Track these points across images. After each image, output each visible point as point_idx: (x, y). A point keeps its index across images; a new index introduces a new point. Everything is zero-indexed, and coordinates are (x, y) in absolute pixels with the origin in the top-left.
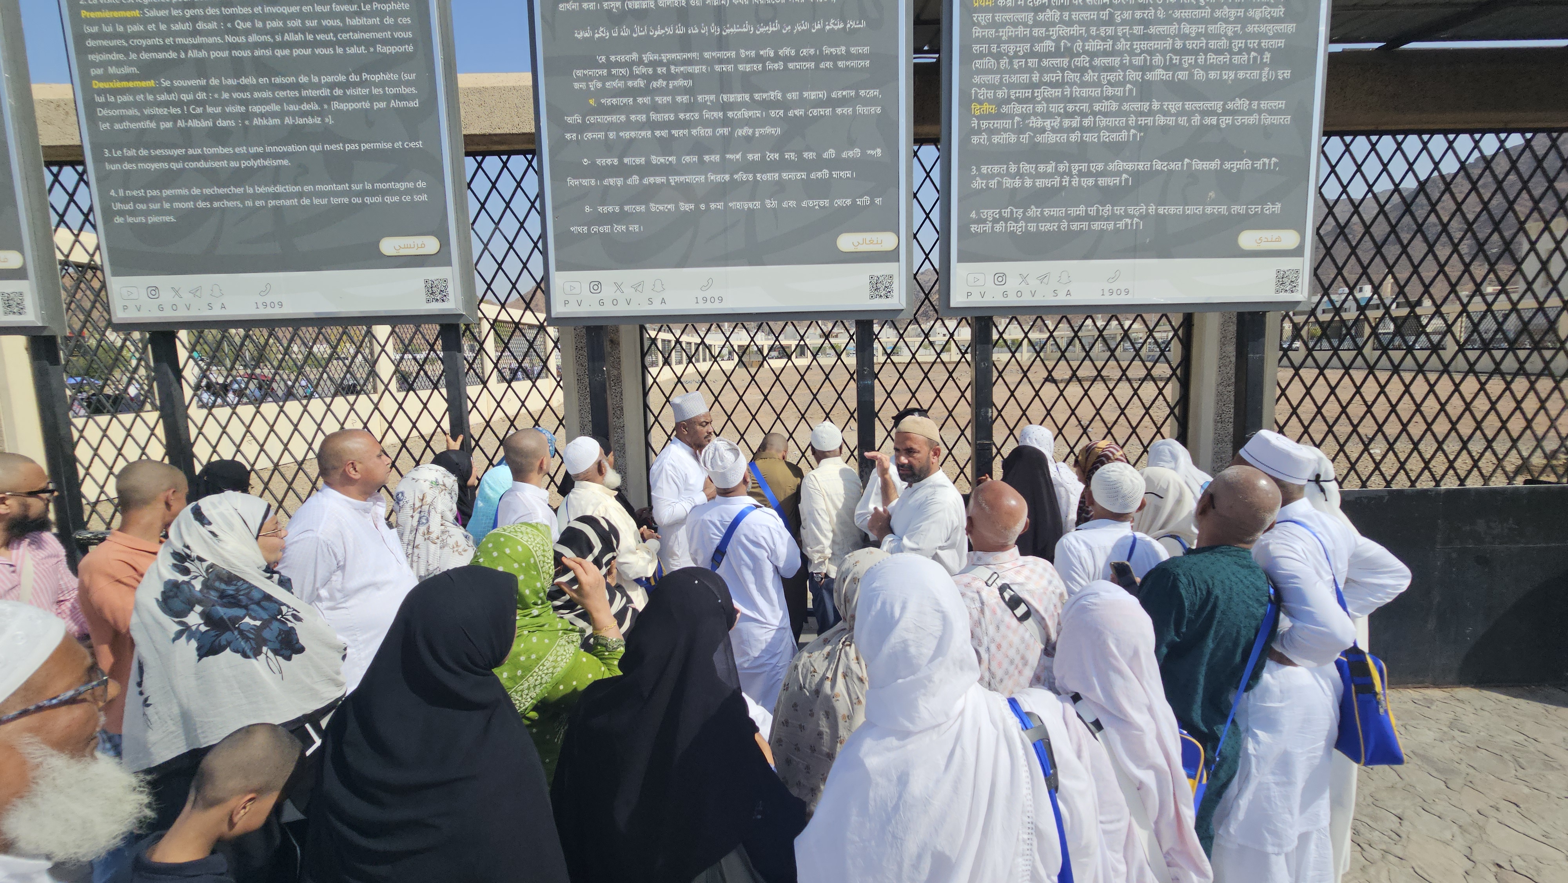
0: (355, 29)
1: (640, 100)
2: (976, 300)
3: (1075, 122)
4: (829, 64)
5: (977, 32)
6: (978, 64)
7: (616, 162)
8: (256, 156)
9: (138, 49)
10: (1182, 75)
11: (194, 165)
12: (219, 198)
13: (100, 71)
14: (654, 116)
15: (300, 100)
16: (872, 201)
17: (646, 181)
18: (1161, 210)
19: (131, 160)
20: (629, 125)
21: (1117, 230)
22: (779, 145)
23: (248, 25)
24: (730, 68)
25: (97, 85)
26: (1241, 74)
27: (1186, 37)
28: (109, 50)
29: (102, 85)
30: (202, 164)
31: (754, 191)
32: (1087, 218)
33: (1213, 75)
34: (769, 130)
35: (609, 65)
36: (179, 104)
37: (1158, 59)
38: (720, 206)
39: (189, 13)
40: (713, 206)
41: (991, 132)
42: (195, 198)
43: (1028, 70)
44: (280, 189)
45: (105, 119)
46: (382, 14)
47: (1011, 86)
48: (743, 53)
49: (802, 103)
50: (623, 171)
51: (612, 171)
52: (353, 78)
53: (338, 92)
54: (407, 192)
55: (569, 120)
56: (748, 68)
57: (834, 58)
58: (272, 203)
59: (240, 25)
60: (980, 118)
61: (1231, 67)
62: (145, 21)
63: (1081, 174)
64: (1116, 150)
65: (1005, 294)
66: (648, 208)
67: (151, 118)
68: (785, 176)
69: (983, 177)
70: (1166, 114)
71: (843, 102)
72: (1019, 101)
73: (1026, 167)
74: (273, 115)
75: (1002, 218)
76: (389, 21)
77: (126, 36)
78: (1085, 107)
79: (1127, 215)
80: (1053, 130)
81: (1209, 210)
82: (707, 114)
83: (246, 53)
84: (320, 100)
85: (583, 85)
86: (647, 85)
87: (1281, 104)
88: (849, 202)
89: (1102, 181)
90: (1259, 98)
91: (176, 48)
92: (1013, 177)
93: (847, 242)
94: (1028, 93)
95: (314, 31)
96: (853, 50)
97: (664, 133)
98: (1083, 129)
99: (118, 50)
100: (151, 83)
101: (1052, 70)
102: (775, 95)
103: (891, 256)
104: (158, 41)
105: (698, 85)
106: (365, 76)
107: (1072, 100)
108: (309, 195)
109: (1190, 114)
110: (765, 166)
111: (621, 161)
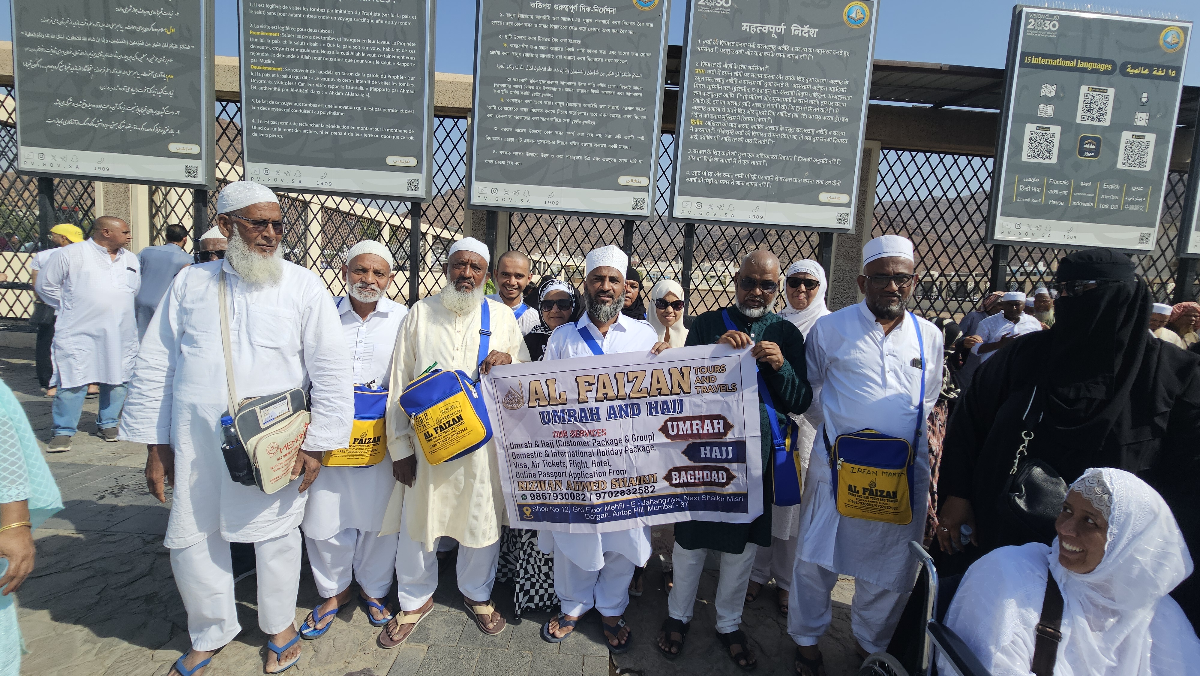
0: (387, 53)
1: (526, 101)
2: (686, 215)
3: (742, 132)
4: (622, 93)
5: (696, 85)
6: (696, 100)
7: (511, 130)
8: (328, 110)
9: (276, 52)
10: (796, 115)
11: (296, 111)
12: (306, 128)
13: (255, 61)
14: (532, 110)
15: (355, 84)
16: (638, 161)
17: (525, 141)
18: (781, 179)
19: (264, 105)
20: (519, 113)
21: (759, 187)
22: (593, 130)
23: (334, 46)
24: (573, 90)
25: (253, 67)
26: (824, 118)
27: (798, 97)
28: (261, 51)
29: (255, 67)
30: (300, 111)
31: (579, 151)
32: (744, 179)
33: (810, 116)
34: (589, 122)
35: (513, 83)
36: (293, 80)
37: (784, 106)
38: (562, 156)
39: (304, 37)
40: (558, 156)
41: (700, 133)
42: (294, 128)
43: (720, 105)
44: (338, 127)
45: (254, 84)
46: (401, 47)
47: (711, 112)
48: (580, 84)
49: (607, 110)
50: (515, 135)
51: (508, 134)
52: (383, 76)
53: (374, 82)
54: (404, 134)
55: (490, 107)
56: (582, 91)
57: (625, 91)
58: (333, 133)
59: (329, 45)
60: (694, 126)
61: (820, 113)
62: (281, 39)
63: (742, 158)
64: (761, 148)
65: (701, 213)
66: (525, 154)
67: (278, 86)
68: (595, 145)
69: (694, 155)
70: (787, 133)
71: (628, 112)
72: (714, 120)
73: (716, 152)
74: (340, 90)
75: (702, 176)
76: (405, 51)
77: (271, 45)
78: (747, 126)
79: (764, 180)
80: (730, 135)
81: (805, 181)
82: (559, 111)
83: (331, 59)
84: (365, 85)
85: (498, 91)
86: (531, 94)
87: (843, 133)
88: (626, 160)
89: (752, 162)
90: (833, 130)
91: (295, 53)
92: (709, 156)
93: (623, 180)
94: (719, 117)
95: (366, 52)
96: (635, 88)
97: (537, 118)
98: (745, 137)
99: (266, 51)
100: (281, 69)
101: (732, 106)
102: (594, 105)
103: (645, 189)
104: (286, 49)
105: (556, 96)
106: (389, 76)
107: (741, 122)
108: (353, 131)
109: (798, 134)
110: (586, 139)
111: (514, 130)
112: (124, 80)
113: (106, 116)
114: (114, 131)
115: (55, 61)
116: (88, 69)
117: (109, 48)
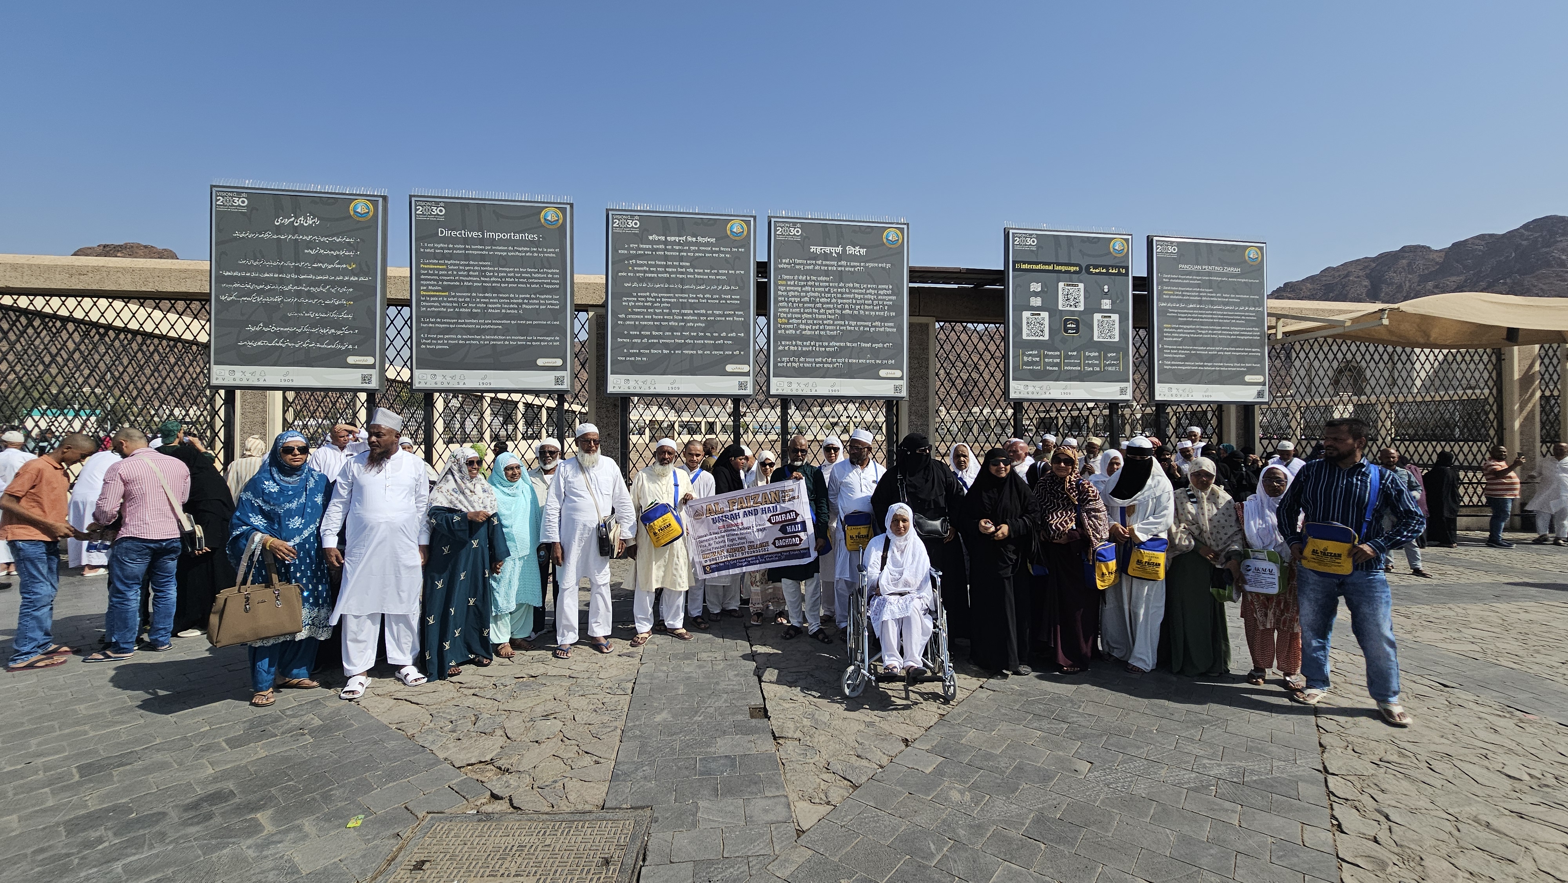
0: (535, 278)
1: (649, 311)
2: (780, 392)
3: (817, 327)
4: (724, 302)
5: (780, 293)
6: (780, 304)
7: (638, 333)
8: (488, 324)
9: (443, 281)
10: (856, 312)
11: (460, 326)
12: (469, 339)
13: (426, 288)
14: (654, 317)
15: (510, 303)
16: (740, 353)
17: (650, 341)
18: (850, 361)
19: (432, 323)
20: (644, 320)
21: (834, 368)
22: (703, 330)
23: (491, 274)
24: (685, 301)
25: (422, 293)
26: (877, 313)
27: (857, 299)
28: (430, 280)
29: (426, 293)
30: (463, 326)
31: (693, 347)
32: (822, 362)
33: (867, 313)
34: (700, 324)
35: (638, 297)
36: (458, 302)
37: (847, 306)
38: (680, 352)
39: (467, 268)
40: (677, 352)
41: (785, 329)
42: (459, 339)
43: (799, 308)
44: (496, 337)
45: (424, 306)
46: (548, 273)
47: (793, 313)
48: (691, 296)
49: (713, 315)
50: (641, 337)
51: (636, 337)
52: (533, 296)
53: (526, 301)
54: (551, 341)
55: (620, 316)
56: (693, 301)
57: (726, 299)
58: (492, 343)
59: (487, 274)
60: (781, 324)
61: (873, 310)
62: (448, 270)
63: (819, 346)
64: (832, 338)
65: (792, 390)
66: (650, 352)
67: (444, 307)
68: (706, 342)
69: (783, 345)
70: (851, 326)
71: (729, 316)
72: (796, 318)
73: (799, 343)
74: (497, 308)
75: (790, 361)
76: (550, 276)
77: (438, 275)
78: (820, 322)
79: (837, 363)
80: (809, 330)
81: (868, 361)
82: (676, 317)
83: (489, 285)
84: (517, 304)
85: (626, 304)
86: (652, 305)
87: (892, 324)
88: (730, 353)
89: (827, 349)
90: (884, 322)
91: (459, 281)
92: (794, 346)
93: (730, 368)
94: (799, 316)
95: (519, 278)
96: (733, 297)
97: (658, 323)
98: (820, 330)
99: (434, 280)
100: (447, 294)
101: (809, 308)
102: (703, 311)
103: (747, 374)
104: (451, 278)
105: (673, 306)
106: (537, 296)
107: (816, 319)
108: (509, 340)
109: (859, 326)
110: (698, 338)
111: (640, 333)
112: (309, 308)
113: (293, 337)
114: (299, 349)
115: (249, 293)
116: (278, 299)
117: (298, 282)
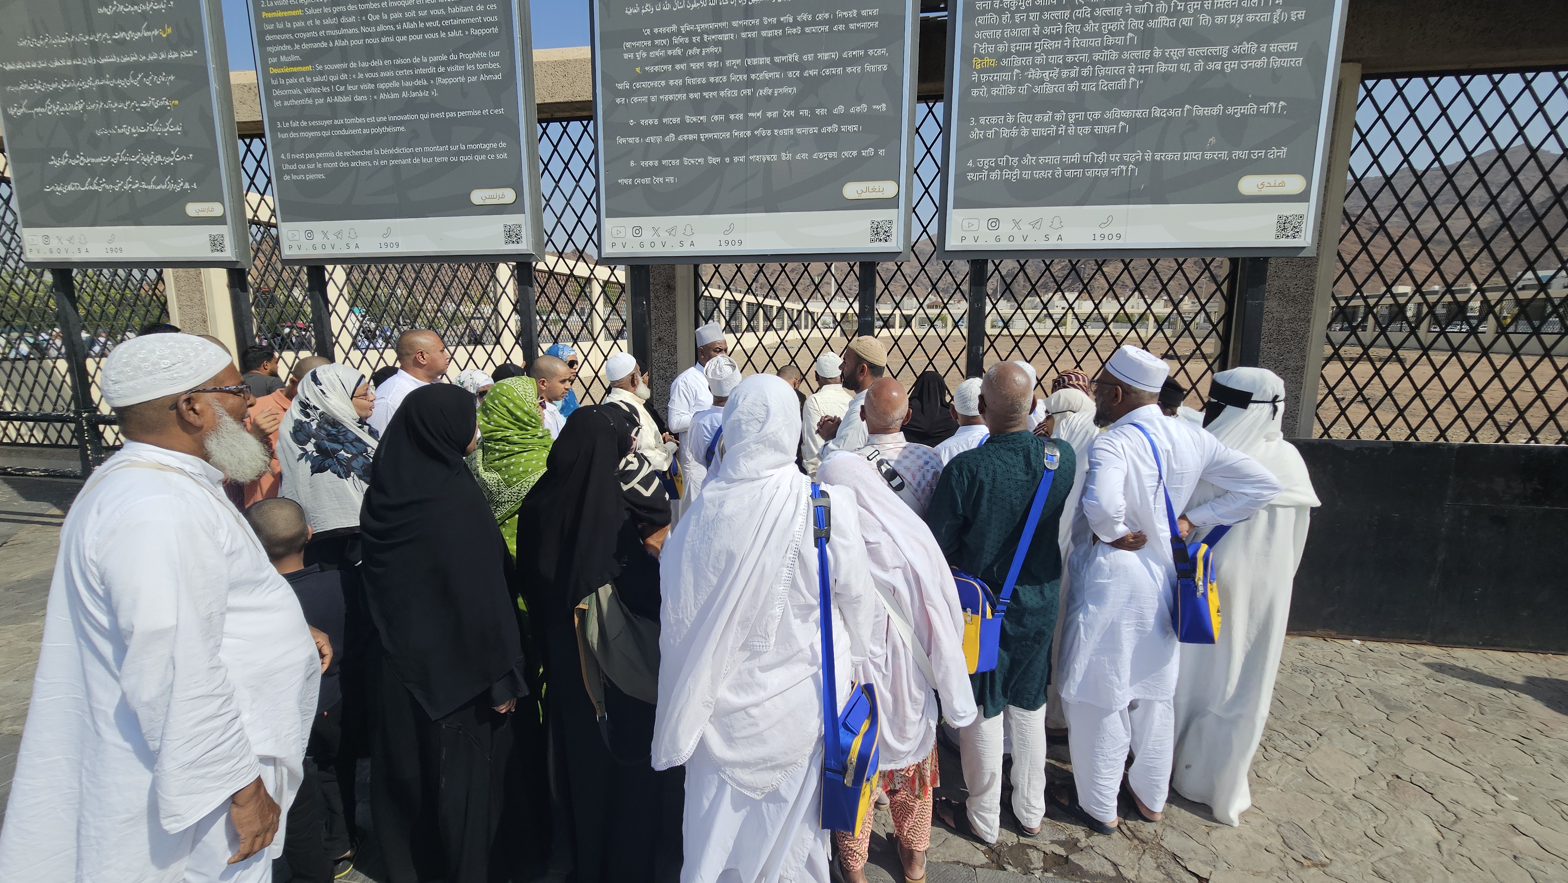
0: (455, 16)
1: (678, 67)
2: (969, 244)
3: (1073, 73)
4: (842, 27)
6: (980, 20)
7: (656, 122)
8: (382, 124)
9: (300, 41)
10: (1186, 21)
11: (338, 132)
12: (355, 158)
13: (275, 60)
14: (689, 81)
15: (413, 77)
16: (876, 152)
17: (680, 138)
18: (1158, 157)
19: (295, 130)
20: (668, 90)
21: (1111, 177)
22: (795, 103)
23: (377, 17)
24: (753, 34)
25: (273, 71)
26: (1250, 17)
28: (281, 43)
29: (276, 71)
30: (344, 132)
31: (771, 145)
32: (1082, 165)
33: (1219, 19)
34: (786, 90)
35: (653, 37)
36: (328, 84)
37: (1161, 7)
38: (742, 159)
39: (336, 9)
40: (736, 159)
41: (990, 84)
42: (338, 159)
43: (1029, 24)
44: (398, 151)
45: (279, 98)
47: (1011, 40)
48: (766, 21)
49: (817, 64)
50: (663, 130)
51: (653, 130)
52: (453, 57)
53: (442, 69)
54: (493, 151)
55: (620, 86)
56: (769, 33)
57: (846, 21)
58: (393, 162)
59: (372, 18)
60: (980, 72)
61: (1237, 10)
62: (305, 18)
63: (1077, 123)
64: (1114, 98)
65: (997, 238)
66: (682, 162)
67: (309, 96)
68: (799, 131)
69: (981, 127)
70: (1168, 60)
71: (853, 61)
72: (1019, 53)
73: (1023, 117)
74: (394, 90)
75: (997, 166)
76: (480, 8)
77: (292, 31)
78: (1084, 57)
79: (1122, 162)
80: (1052, 81)
81: (1208, 155)
82: (734, 77)
83: (375, 41)
84: (429, 77)
85: (631, 56)
86: (684, 53)
87: (1293, 46)
88: (855, 153)
89: (1098, 129)
90: (1268, 42)
91: (327, 39)
92: (1010, 127)
93: (852, 190)
94: (1028, 46)
95: (424, 20)
96: (864, 13)
97: (697, 95)
98: (1081, 79)
99: (287, 42)
100: (309, 68)
101: (1053, 22)
102: (792, 57)
103: (891, 203)
104: (314, 34)
105: (727, 51)
106: (462, 55)
107: (1072, 51)
108: (419, 155)
109: (1193, 60)
110: (782, 123)
111: (660, 121)
112: (124, 118)
113: (109, 172)
114: (121, 194)
115: (40, 100)
116: (79, 106)
117: (99, 71)
